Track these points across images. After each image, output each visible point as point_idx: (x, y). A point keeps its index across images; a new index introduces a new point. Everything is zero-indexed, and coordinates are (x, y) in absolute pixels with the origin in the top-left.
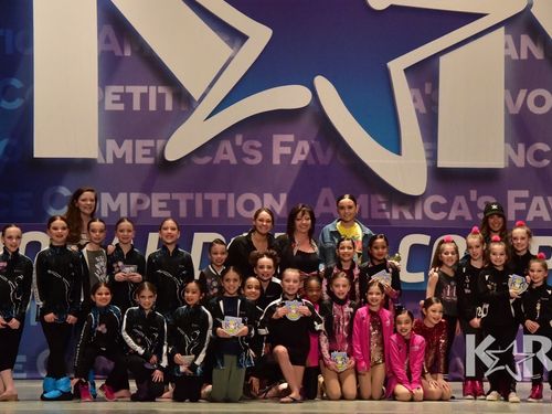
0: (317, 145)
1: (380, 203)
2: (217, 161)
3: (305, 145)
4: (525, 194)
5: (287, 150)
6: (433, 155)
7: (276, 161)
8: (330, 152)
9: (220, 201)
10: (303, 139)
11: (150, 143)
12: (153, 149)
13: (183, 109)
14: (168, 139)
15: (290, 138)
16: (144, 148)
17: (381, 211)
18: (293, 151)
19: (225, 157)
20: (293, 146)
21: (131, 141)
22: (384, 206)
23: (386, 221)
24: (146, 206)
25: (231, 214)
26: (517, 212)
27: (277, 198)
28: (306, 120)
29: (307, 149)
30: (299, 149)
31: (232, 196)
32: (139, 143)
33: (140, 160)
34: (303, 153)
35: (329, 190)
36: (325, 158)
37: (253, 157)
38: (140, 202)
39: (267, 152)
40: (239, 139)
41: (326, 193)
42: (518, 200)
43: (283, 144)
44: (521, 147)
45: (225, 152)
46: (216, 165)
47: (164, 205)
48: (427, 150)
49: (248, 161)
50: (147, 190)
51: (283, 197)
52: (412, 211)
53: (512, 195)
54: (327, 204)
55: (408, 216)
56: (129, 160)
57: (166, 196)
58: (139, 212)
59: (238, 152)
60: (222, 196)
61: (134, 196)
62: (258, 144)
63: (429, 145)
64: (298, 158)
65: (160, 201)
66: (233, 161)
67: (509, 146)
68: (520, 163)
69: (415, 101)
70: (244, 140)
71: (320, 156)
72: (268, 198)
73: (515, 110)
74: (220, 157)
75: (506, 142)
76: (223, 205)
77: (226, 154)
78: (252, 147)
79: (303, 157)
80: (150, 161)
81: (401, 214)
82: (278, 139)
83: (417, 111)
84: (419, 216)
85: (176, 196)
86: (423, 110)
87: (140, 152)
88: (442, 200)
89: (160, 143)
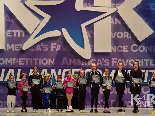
0: (63, 46)
1: (79, 61)
2: (36, 50)
3: (59, 46)
4: (116, 59)
5: (55, 47)
6: (93, 48)
7: (52, 50)
8: (66, 48)
9: (37, 60)
10: (59, 44)
11: (18, 45)
12: (19, 47)
13: (27, 36)
14: (23, 44)
15: (55, 44)
16: (17, 46)
17: (79, 63)
18: (56, 47)
19: (38, 49)
20: (56, 46)
21: (13, 45)
22: (80, 62)
23: (81, 66)
24: (17, 62)
25: (40, 64)
26: (115, 64)
27: (52, 60)
28: (60, 40)
29: (60, 47)
30: (58, 47)
31: (40, 59)
32: (16, 45)
33: (16, 50)
34: (59, 48)
35: (66, 58)
36: (64, 49)
37: (46, 49)
38: (16, 61)
39: (49, 47)
40: (42, 44)
41: (65, 58)
42: (115, 60)
43: (53, 46)
44: (115, 47)
45: (38, 48)
46: (36, 51)
47: (22, 61)
48: (91, 47)
49: (44, 50)
50: (18, 57)
51: (54, 59)
52: (87, 63)
53: (113, 59)
54: (65, 61)
55: (86, 64)
56: (13, 50)
57: (23, 59)
58: (16, 63)
59: (42, 48)
60: (38, 59)
61: (14, 59)
62: (47, 46)
63: (92, 46)
64: (57, 49)
65: (21, 60)
66: (41, 50)
67: (112, 46)
68: (115, 51)
69: (88, 34)
70: (43, 45)
71: (63, 49)
72: (50, 60)
73: (114, 37)
74: (37, 49)
75: (111, 45)
76: (38, 61)
77: (39, 48)
78: (45, 46)
79: (59, 49)
80: (18, 50)
81: (84, 64)
82: (52, 44)
83: (88, 37)
84: (89, 64)
85: (25, 59)
86: (90, 37)
87: (16, 47)
88: (95, 60)
89: (21, 45)
